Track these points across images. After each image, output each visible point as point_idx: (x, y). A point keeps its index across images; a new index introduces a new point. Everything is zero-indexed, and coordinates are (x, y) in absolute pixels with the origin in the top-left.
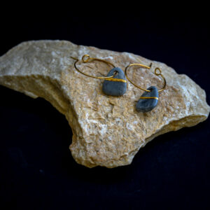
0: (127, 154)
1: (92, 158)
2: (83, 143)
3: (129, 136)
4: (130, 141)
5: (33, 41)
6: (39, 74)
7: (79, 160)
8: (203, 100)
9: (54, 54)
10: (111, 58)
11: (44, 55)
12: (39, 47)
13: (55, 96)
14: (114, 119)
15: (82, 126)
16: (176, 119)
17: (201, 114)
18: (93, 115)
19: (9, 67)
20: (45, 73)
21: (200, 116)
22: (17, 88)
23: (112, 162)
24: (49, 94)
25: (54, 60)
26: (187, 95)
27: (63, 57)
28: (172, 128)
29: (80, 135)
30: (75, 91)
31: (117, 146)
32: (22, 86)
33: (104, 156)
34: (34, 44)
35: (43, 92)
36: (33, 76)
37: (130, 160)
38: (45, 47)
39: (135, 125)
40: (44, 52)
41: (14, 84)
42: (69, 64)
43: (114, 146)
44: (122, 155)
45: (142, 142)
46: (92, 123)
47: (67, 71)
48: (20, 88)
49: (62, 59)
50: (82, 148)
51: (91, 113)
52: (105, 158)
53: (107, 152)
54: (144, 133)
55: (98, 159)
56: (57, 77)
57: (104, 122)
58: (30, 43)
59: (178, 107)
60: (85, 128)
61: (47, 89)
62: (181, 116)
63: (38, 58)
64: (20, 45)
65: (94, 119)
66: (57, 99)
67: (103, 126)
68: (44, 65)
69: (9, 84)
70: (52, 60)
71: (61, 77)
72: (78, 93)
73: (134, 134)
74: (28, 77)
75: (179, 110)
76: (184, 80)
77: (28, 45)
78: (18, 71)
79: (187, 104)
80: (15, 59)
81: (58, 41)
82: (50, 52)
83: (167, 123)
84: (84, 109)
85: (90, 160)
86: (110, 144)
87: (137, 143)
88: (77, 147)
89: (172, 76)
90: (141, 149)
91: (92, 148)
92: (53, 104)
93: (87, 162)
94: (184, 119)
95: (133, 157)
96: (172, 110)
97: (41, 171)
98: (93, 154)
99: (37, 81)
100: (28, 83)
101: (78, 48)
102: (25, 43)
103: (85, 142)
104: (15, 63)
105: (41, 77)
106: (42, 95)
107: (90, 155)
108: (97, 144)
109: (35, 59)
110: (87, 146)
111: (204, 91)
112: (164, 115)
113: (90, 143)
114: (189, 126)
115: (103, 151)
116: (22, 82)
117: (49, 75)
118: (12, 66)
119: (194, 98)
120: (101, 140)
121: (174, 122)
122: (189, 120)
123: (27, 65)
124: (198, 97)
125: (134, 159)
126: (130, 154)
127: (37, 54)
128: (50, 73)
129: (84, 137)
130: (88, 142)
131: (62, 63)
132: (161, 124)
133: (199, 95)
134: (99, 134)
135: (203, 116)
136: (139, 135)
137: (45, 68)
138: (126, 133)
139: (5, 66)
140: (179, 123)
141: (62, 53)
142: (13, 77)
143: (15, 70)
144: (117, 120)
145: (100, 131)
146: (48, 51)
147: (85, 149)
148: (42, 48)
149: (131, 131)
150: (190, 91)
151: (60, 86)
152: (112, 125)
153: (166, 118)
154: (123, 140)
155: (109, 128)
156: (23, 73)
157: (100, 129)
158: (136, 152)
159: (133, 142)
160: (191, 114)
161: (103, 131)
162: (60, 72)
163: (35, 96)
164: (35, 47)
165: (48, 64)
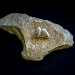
0: (41, 56)
1: (28, 57)
2: (26, 51)
3: (42, 50)
4: (43, 52)
5: (14, 14)
6: (14, 25)
7: (24, 57)
8: (72, 39)
9: (20, 19)
10: (40, 22)
11: (17, 19)
12: (16, 16)
13: (19, 34)
14: (38, 44)
15: (26, 45)
16: (60, 45)
17: (70, 44)
18: (31, 41)
19: (4, 22)
20: (16, 25)
21: (69, 45)
22: (6, 30)
23: (35, 59)
24: (17, 33)
25: (20, 21)
26: (66, 37)
27: (23, 20)
28: (59, 48)
29: (25, 48)
30: (26, 33)
31: (38, 53)
32: (8, 29)
33: (33, 56)
34: (14, 15)
35: (15, 32)
36: (12, 26)
37: (42, 59)
38: (18, 16)
39: (45, 46)
40: (17, 18)
41: (5, 28)
42: (25, 23)
43: (37, 53)
44: (39, 56)
45: (47, 53)
46: (30, 44)
47: (24, 25)
48: (7, 30)
49: (23, 21)
50: (25, 53)
51: (30, 41)
52: (33, 57)
53: (34, 55)
54: (48, 50)
55: (30, 58)
56: (20, 27)
57: (34, 44)
58: (13, 14)
59: (62, 41)
60: (27, 46)
61: (16, 31)
62: (62, 44)
63: (15, 20)
64: (10, 15)
65: (31, 43)
66: (19, 35)
67: (34, 46)
68: (16, 22)
69: (4, 28)
70: (19, 21)
71: (21, 27)
72: (27, 33)
73: (44, 49)
74: (10, 26)
75: (62, 42)
76: (65, 32)
77: (12, 15)
78: (7, 24)
79: (65, 40)
80: (7, 19)
81: (23, 14)
82: (19, 18)
83: (57, 46)
84: (28, 39)
85: (27, 57)
86: (35, 52)
87: (45, 53)
88: (24, 53)
89: (62, 30)
90: (47, 55)
91: (29, 53)
92: (18, 37)
93: (26, 58)
94: (64, 46)
95: (43, 58)
96: (60, 42)
97: (14, 61)
98: (29, 56)
99: (13, 28)
100: (10, 28)
101: (29, 17)
102: (11, 14)
103: (27, 51)
104: (7, 21)
105: (14, 26)
106: (14, 33)
107: (28, 56)
108: (31, 52)
109: (14, 20)
110: (27, 53)
111: (73, 36)
112: (56, 44)
113: (28, 52)
114: (65, 48)
115: (32, 55)
116: (8, 28)
117: (17, 26)
118: (5, 22)
119: (68, 38)
120: (32, 51)
121: (60, 46)
122: (65, 46)
123: (11, 22)
124: (69, 38)
125: (43, 59)
126: (42, 56)
127: (15, 18)
128: (18, 25)
129: (26, 49)
130: (28, 51)
131: (22, 22)
132: (55, 47)
133: (70, 37)
134: (32, 49)
135: (71, 45)
136: (46, 50)
137: (16, 23)
138: (42, 49)
139: (3, 22)
140: (62, 47)
141: (23, 18)
142: (5, 26)
143: (6, 24)
144: (39, 44)
145: (32, 48)
146: (18, 17)
147: (26, 54)
148: (17, 16)
149: (44, 48)
150: (67, 36)
151: (21, 30)
152: (37, 45)
153: (57, 45)
154: (40, 51)
155: (36, 47)
156: (9, 25)
157: (33, 47)
158: (45, 56)
159: (44, 52)
160: (66, 44)
161: (34, 48)
162: (21, 25)
163: (12, 33)
164: (14, 16)
165: (18, 22)
